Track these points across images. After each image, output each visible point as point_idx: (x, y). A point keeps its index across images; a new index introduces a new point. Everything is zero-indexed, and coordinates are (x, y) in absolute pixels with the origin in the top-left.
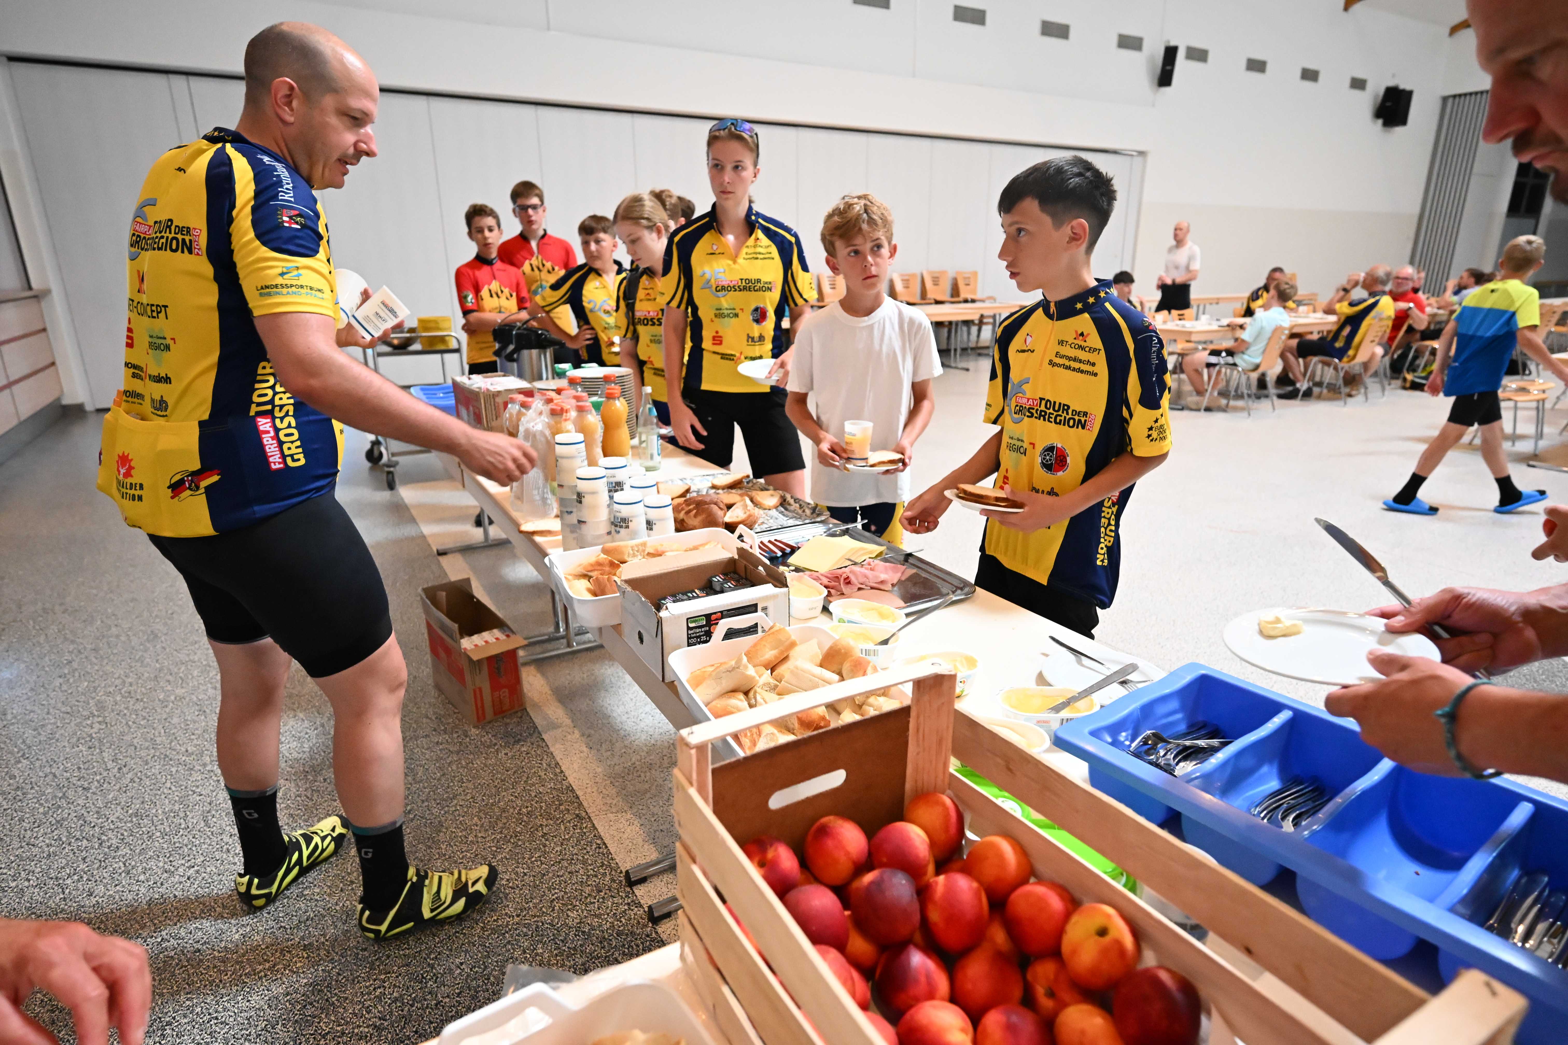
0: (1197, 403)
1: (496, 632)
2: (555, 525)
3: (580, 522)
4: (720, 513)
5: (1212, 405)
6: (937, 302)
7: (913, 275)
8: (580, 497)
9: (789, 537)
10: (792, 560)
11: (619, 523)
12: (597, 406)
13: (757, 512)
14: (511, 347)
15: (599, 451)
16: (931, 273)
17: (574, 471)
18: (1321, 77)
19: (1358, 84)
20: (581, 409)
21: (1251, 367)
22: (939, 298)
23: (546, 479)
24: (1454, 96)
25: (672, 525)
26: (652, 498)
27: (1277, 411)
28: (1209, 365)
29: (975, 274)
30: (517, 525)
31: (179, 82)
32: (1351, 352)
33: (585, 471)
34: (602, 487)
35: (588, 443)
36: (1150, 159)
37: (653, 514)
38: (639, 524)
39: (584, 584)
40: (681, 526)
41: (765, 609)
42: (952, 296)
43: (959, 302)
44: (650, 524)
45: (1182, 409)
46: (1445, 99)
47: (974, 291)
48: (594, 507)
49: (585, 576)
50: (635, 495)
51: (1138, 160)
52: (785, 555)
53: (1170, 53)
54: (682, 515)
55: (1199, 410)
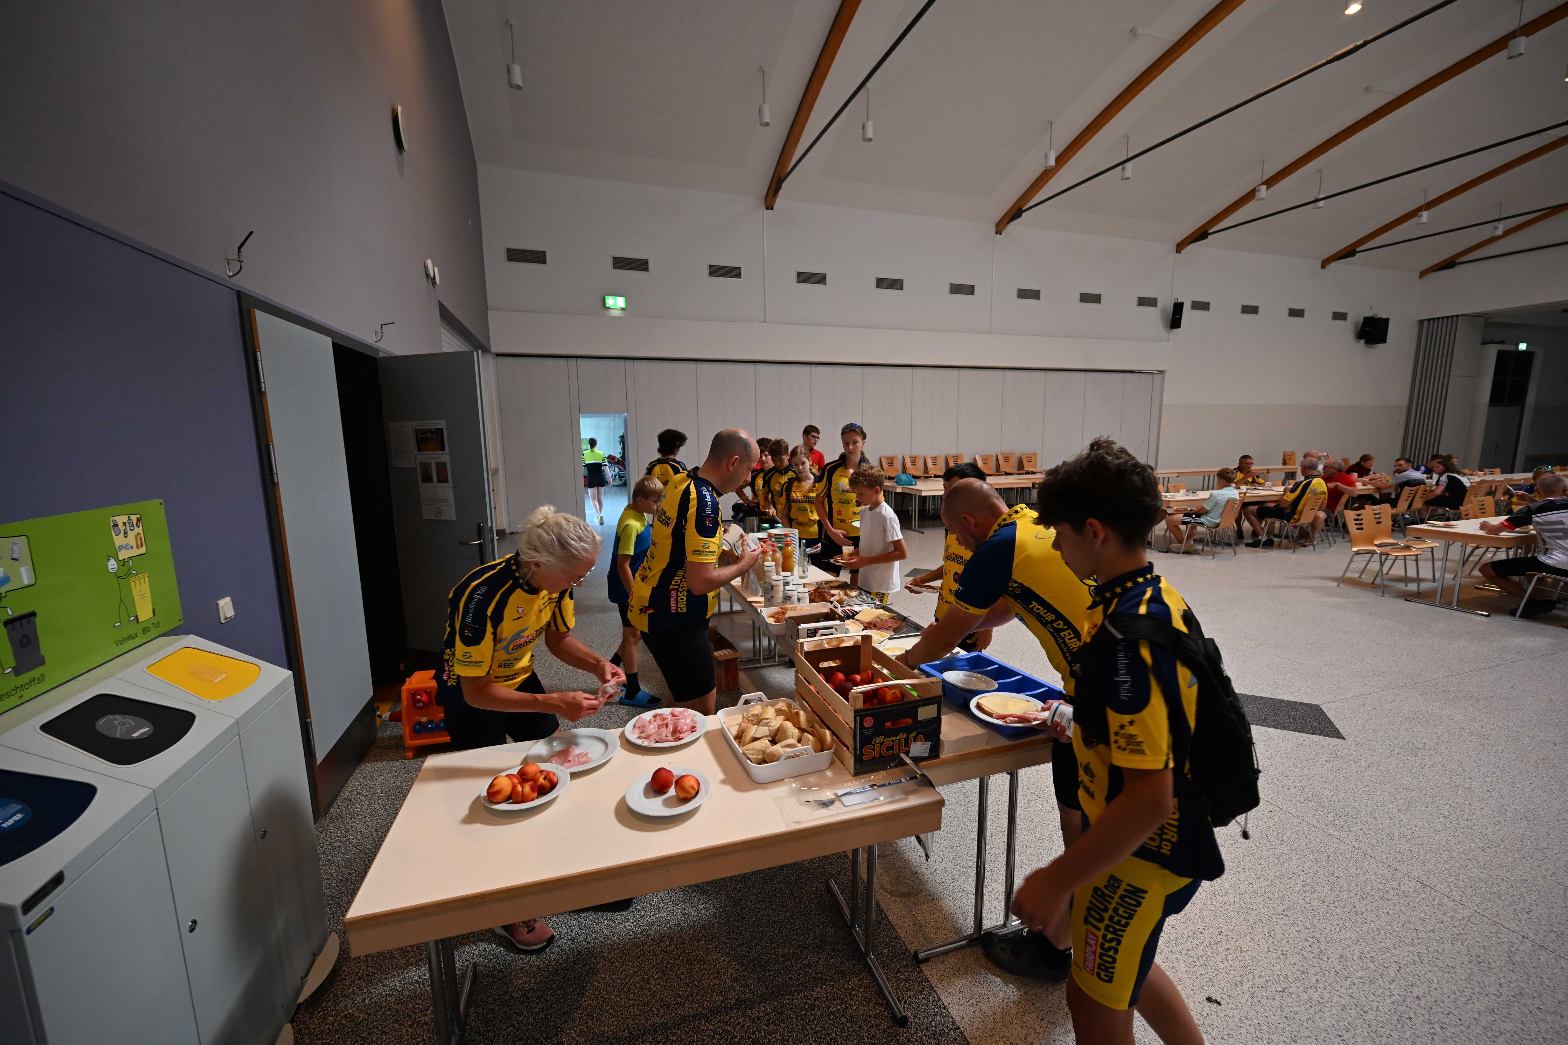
0: (1178, 548)
1: (729, 650)
2: (762, 599)
3: (772, 597)
4: (828, 597)
5: (1189, 550)
6: (1007, 474)
7: (991, 456)
8: (772, 587)
9: (856, 609)
10: (856, 617)
11: (787, 598)
12: (780, 548)
13: (845, 597)
14: (741, 515)
15: (780, 569)
16: (1002, 454)
17: (770, 577)
18: (1306, 314)
19: (1339, 316)
20: (774, 551)
21: (1213, 525)
22: (1008, 471)
23: (758, 579)
24: (1429, 320)
25: (808, 600)
26: (801, 589)
27: (1238, 556)
28: (1184, 523)
29: (1035, 454)
30: (745, 599)
31: (572, 362)
32: (1296, 516)
33: (774, 577)
34: (781, 583)
35: (776, 566)
36: (1167, 375)
37: (801, 595)
38: (795, 599)
39: (773, 619)
40: (811, 601)
41: (836, 629)
42: (1019, 470)
43: (1023, 474)
44: (799, 600)
45: (1167, 552)
46: (1421, 322)
47: (1035, 466)
48: (778, 591)
49: (773, 617)
50: (795, 587)
51: (1158, 377)
52: (854, 615)
53: (1178, 308)
54: (813, 597)
55: (1179, 553)
